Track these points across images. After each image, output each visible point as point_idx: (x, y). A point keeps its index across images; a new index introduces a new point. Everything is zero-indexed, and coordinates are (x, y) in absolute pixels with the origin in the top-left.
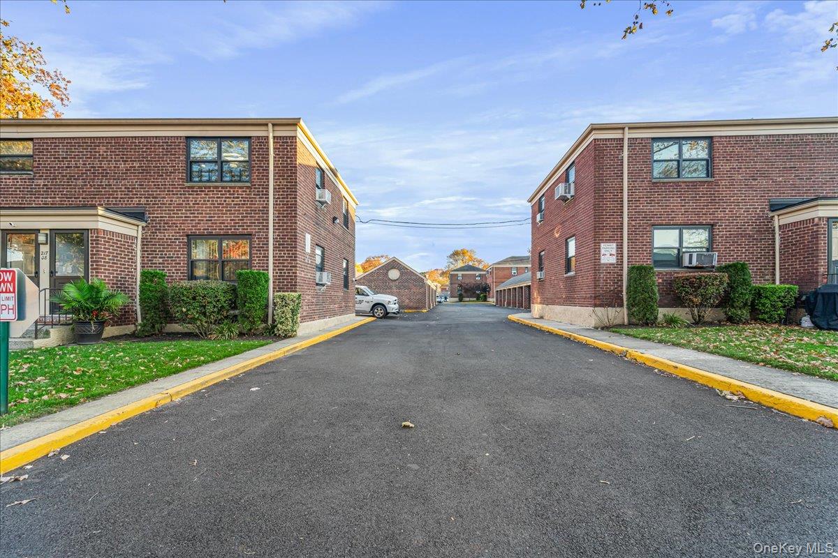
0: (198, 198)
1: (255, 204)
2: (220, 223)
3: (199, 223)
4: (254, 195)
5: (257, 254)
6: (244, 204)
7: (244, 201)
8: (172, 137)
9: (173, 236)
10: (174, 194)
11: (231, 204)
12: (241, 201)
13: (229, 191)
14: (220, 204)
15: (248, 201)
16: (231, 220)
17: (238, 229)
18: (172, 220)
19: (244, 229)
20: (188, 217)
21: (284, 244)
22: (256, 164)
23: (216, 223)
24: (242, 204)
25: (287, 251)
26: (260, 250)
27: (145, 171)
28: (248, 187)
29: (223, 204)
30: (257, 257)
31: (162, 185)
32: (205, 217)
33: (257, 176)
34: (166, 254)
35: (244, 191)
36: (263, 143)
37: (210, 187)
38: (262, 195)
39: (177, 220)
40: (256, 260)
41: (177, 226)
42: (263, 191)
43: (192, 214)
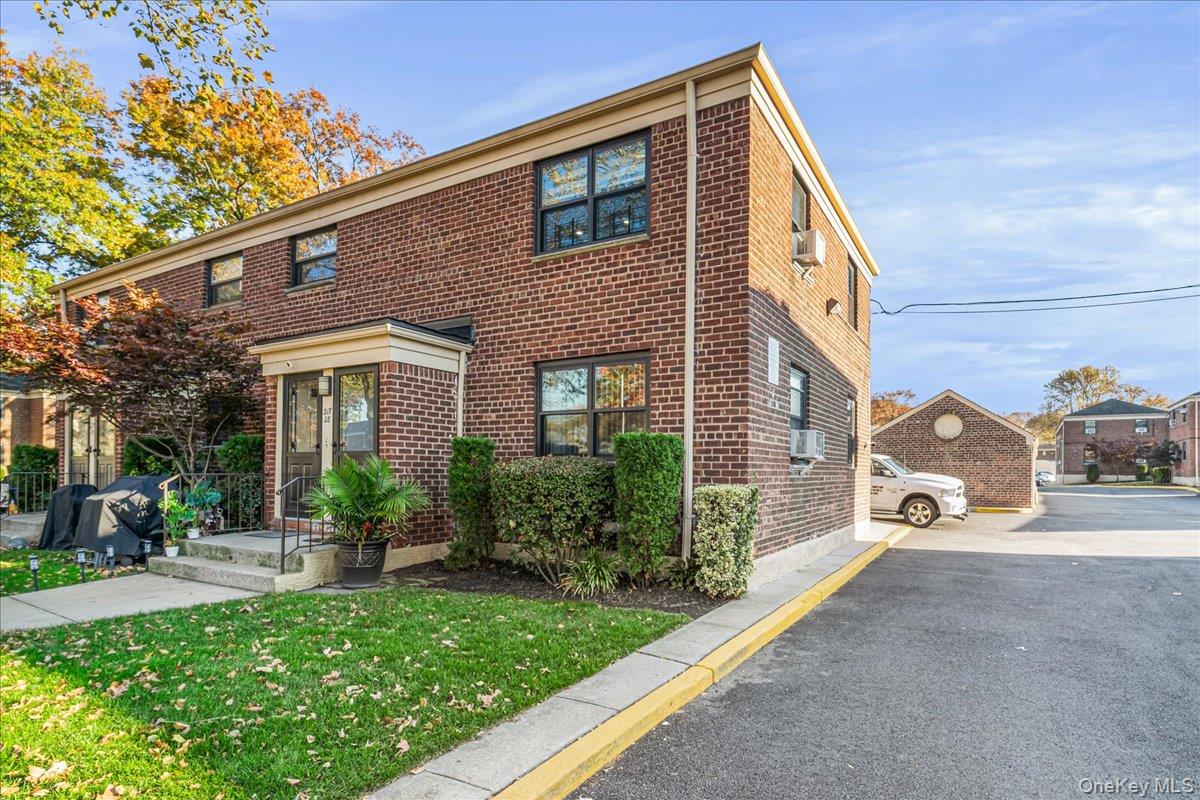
0: (552, 283)
1: (657, 279)
2: (591, 331)
3: (554, 336)
4: (656, 258)
5: (660, 393)
6: (635, 283)
7: (636, 275)
8: (512, 169)
9: (512, 366)
10: (514, 283)
11: (610, 287)
12: (629, 276)
13: (607, 259)
14: (591, 290)
15: (643, 274)
16: (610, 322)
17: (623, 341)
18: (511, 336)
19: (634, 339)
20: (537, 325)
21: (718, 366)
22: (660, 186)
23: (583, 332)
24: (632, 283)
25: (726, 381)
26: (666, 385)
27: (472, 246)
28: (643, 243)
29: (596, 289)
30: (661, 400)
31: (497, 268)
32: (565, 321)
33: (662, 213)
34: (501, 404)
35: (635, 254)
36: (675, 133)
37: (572, 258)
38: (673, 254)
39: (518, 335)
40: (657, 408)
41: (518, 347)
42: (673, 247)
43: (542, 318)
